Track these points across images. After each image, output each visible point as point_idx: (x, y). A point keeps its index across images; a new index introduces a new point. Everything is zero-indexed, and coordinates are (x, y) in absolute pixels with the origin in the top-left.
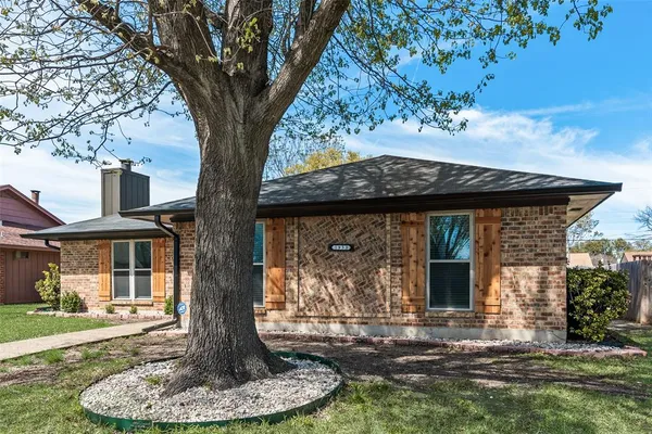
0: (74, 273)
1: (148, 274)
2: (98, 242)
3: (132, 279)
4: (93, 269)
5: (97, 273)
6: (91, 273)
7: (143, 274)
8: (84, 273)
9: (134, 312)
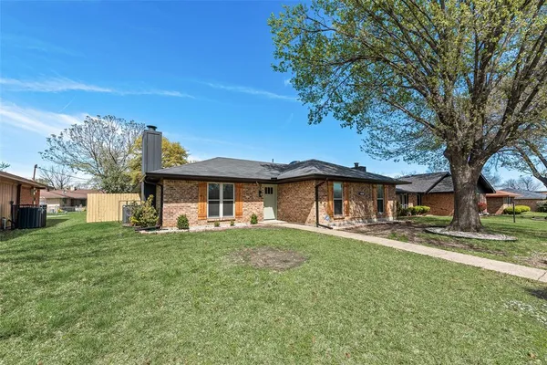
0: (177, 202)
1: (232, 202)
2: (197, 183)
3: (221, 206)
4: (194, 199)
5: (197, 202)
6: (192, 202)
7: (228, 203)
8: (186, 202)
9: (218, 225)
